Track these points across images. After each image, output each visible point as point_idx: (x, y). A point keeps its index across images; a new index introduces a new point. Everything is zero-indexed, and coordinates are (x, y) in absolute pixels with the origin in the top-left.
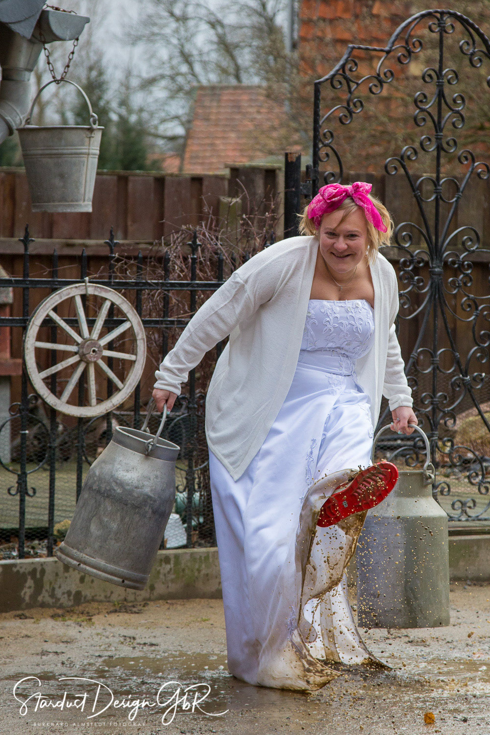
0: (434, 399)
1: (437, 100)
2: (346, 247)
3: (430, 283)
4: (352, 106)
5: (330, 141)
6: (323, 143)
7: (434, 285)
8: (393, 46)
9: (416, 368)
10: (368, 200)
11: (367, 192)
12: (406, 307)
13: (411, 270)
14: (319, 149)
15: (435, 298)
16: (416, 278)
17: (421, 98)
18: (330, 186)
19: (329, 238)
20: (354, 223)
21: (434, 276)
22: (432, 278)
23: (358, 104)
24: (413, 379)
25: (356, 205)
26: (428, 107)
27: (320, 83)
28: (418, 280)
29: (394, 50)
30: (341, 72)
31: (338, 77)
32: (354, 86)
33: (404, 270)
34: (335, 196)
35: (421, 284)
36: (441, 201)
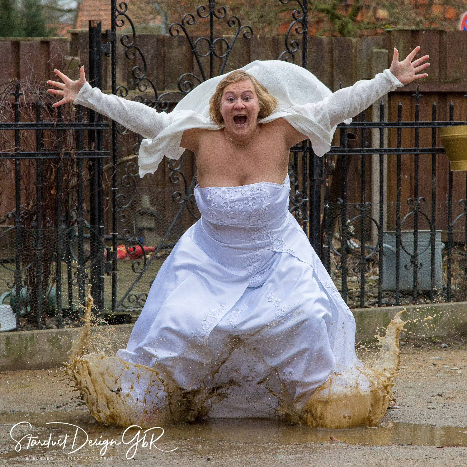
5: (124, 10)
6: (119, 12)
14: (117, 17)
36: (214, 56)
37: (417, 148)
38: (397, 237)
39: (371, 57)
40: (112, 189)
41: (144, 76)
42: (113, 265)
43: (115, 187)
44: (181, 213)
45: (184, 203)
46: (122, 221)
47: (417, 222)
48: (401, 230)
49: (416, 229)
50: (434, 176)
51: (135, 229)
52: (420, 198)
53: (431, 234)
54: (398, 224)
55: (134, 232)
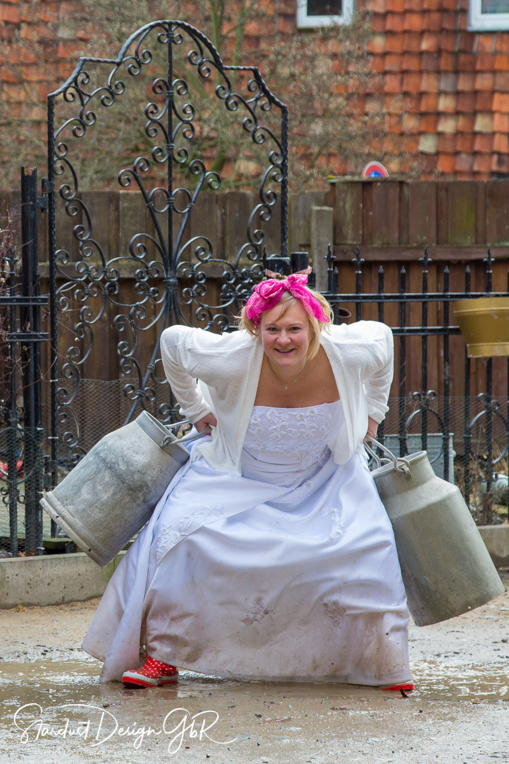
0: (173, 410)
1: (167, 111)
2: (289, 341)
3: (165, 294)
4: (85, 119)
5: (64, 154)
6: (58, 157)
7: (169, 296)
8: (123, 58)
9: (154, 380)
10: (305, 291)
11: (303, 283)
12: (142, 318)
13: (147, 281)
14: (55, 162)
15: (170, 309)
16: (152, 289)
17: (152, 109)
18: (266, 283)
19: (271, 334)
20: (294, 316)
21: (169, 287)
22: (168, 289)
23: (91, 117)
24: (151, 390)
25: (295, 298)
26: (158, 118)
27: (53, 96)
28: (153, 290)
29: (124, 62)
30: (73, 85)
31: (71, 90)
32: (86, 99)
33: (139, 282)
34: (272, 292)
35: (156, 295)
36: (173, 211)
37: (425, 328)
38: (401, 442)
39: (310, 216)
40: (51, 381)
41: (89, 238)
42: (53, 478)
43: (55, 379)
44: (134, 411)
45: (138, 398)
46: (63, 421)
47: (426, 422)
48: (405, 433)
49: (424, 432)
50: (447, 363)
51: (78, 432)
52: (430, 391)
53: (443, 438)
54: (402, 426)
55: (77, 436)
